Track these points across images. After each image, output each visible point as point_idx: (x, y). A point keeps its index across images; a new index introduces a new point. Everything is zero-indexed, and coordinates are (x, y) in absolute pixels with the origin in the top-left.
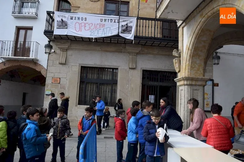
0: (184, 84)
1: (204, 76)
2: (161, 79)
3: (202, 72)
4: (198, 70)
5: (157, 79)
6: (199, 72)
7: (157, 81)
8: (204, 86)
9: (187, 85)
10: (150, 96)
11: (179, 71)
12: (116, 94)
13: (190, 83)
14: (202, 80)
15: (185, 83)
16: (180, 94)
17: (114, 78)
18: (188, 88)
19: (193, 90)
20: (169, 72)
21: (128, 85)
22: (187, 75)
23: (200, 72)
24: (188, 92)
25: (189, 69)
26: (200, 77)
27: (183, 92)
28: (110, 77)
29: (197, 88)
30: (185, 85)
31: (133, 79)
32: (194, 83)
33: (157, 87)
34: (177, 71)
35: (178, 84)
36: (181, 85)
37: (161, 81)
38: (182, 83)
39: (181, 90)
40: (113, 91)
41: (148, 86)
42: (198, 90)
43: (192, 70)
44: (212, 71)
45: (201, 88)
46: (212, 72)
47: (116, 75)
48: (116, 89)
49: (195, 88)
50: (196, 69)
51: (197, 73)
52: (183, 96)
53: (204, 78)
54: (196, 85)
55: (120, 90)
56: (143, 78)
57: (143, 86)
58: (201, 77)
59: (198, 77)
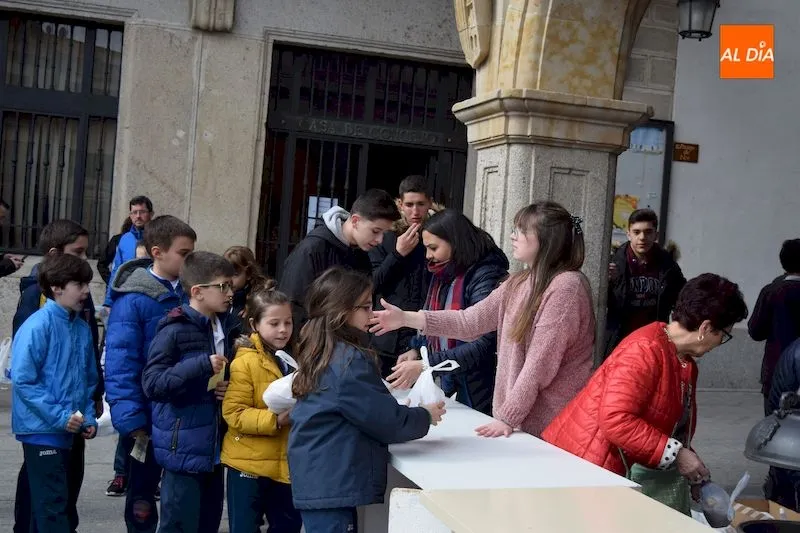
0: (507, 136)
1: (619, 94)
2: (379, 103)
3: (611, 69)
4: (591, 58)
5: (360, 100)
6: (591, 70)
7: (359, 115)
8: (615, 152)
9: (521, 140)
10: (313, 200)
11: (484, 60)
12: (106, 185)
13: (541, 133)
14: (605, 116)
15: (514, 127)
16: (478, 196)
17: (99, 86)
18: (528, 159)
19: (556, 171)
20: (429, 66)
21: (186, 129)
22: (523, 87)
23: (602, 67)
24: (525, 180)
25: (537, 49)
26: (599, 102)
27: (496, 182)
28: (73, 79)
29: (576, 159)
30: (508, 141)
31: (215, 92)
32: (559, 131)
33: (356, 148)
34: (471, 58)
35: (473, 134)
36: (487, 144)
37: (378, 117)
38: (494, 127)
39: (490, 170)
40: (91, 165)
41: (301, 143)
42: (582, 173)
43: (556, 58)
44: (668, 75)
45: (600, 161)
46: (670, 79)
47: (109, 67)
48: (108, 151)
49: (564, 159)
50: (576, 50)
51: (583, 76)
52: (499, 202)
53: (617, 104)
54: (569, 145)
55: (135, 162)
56: (278, 93)
57: (275, 139)
58: (603, 98)
59: (590, 99)
